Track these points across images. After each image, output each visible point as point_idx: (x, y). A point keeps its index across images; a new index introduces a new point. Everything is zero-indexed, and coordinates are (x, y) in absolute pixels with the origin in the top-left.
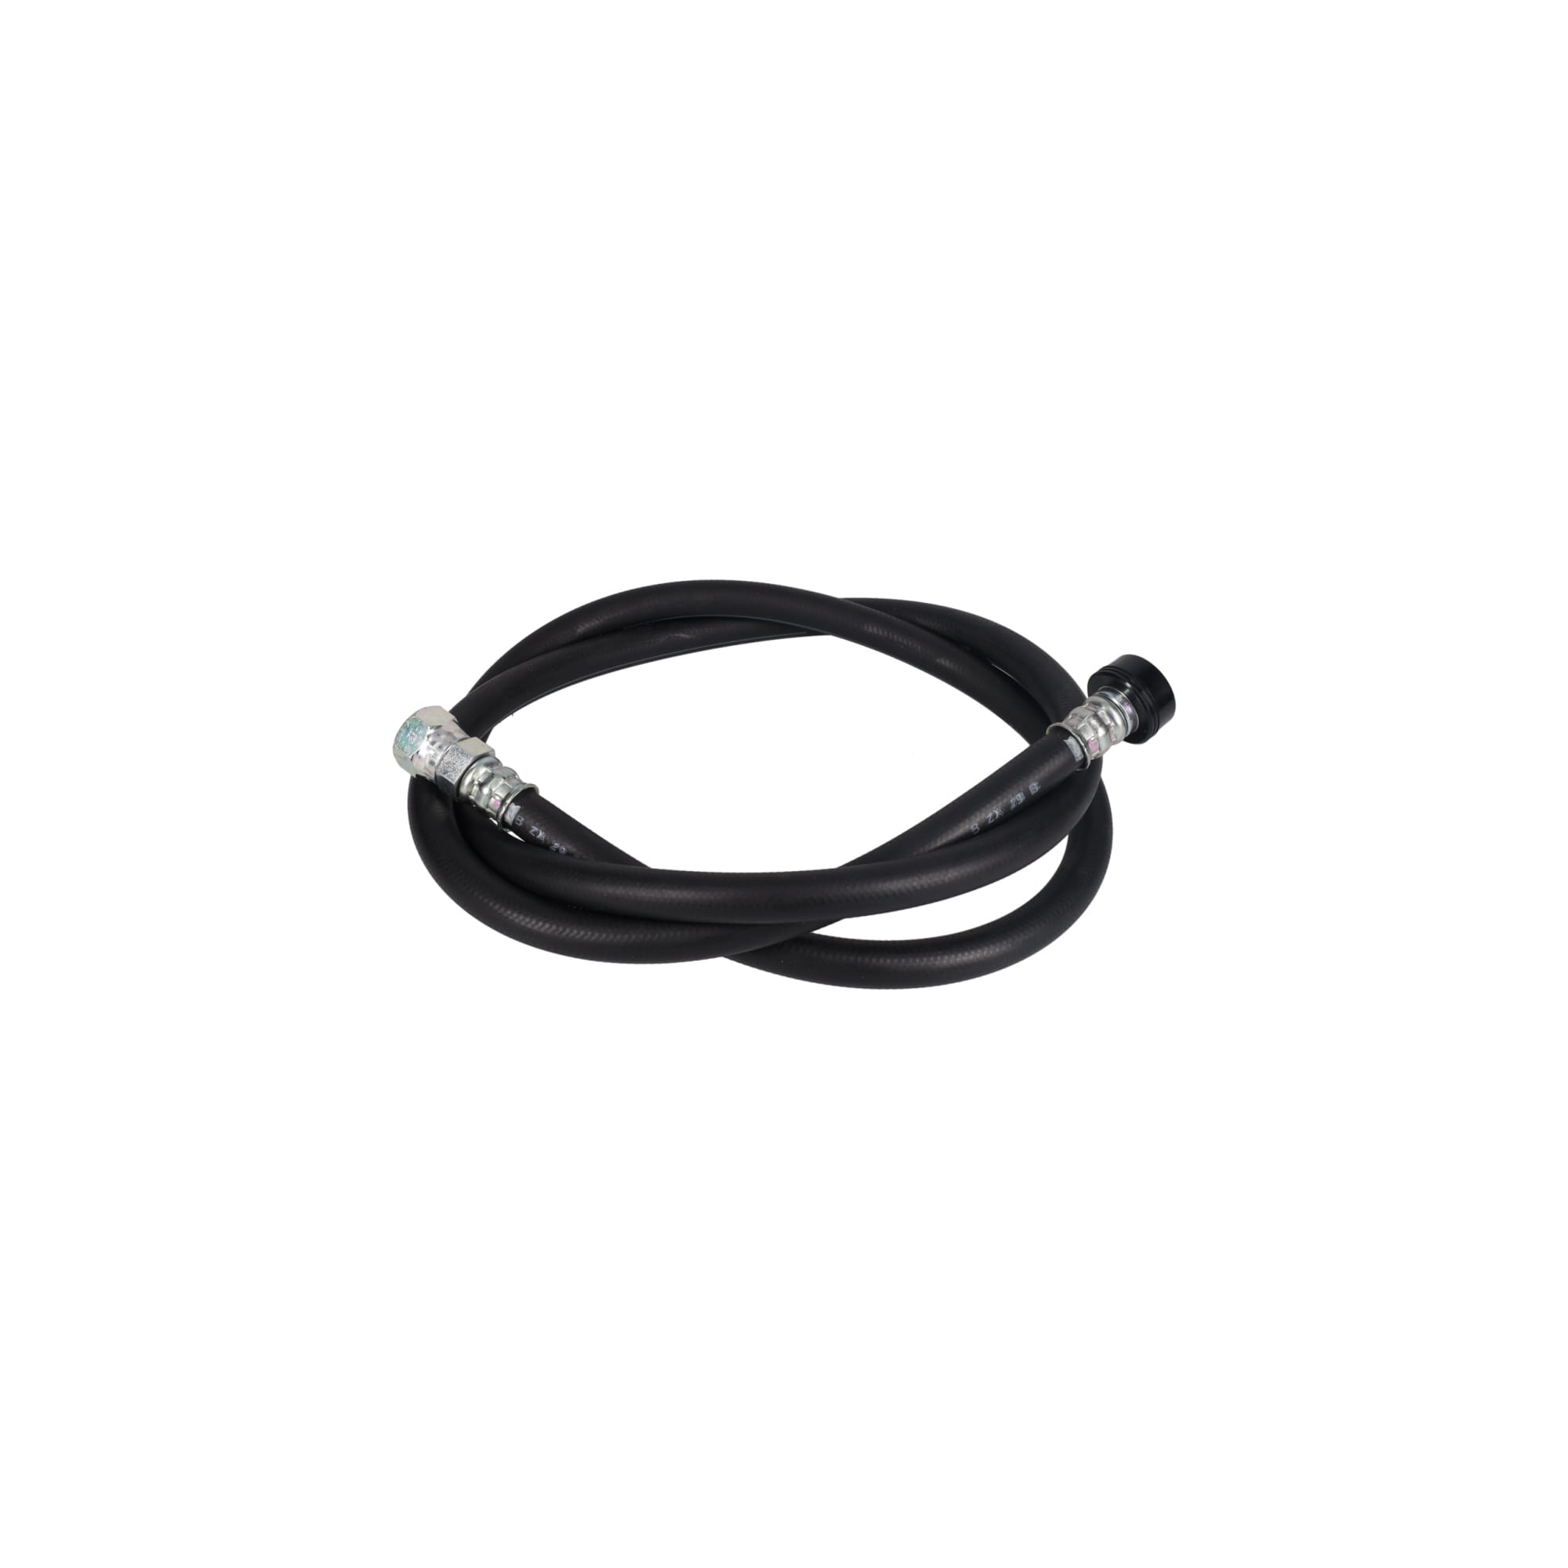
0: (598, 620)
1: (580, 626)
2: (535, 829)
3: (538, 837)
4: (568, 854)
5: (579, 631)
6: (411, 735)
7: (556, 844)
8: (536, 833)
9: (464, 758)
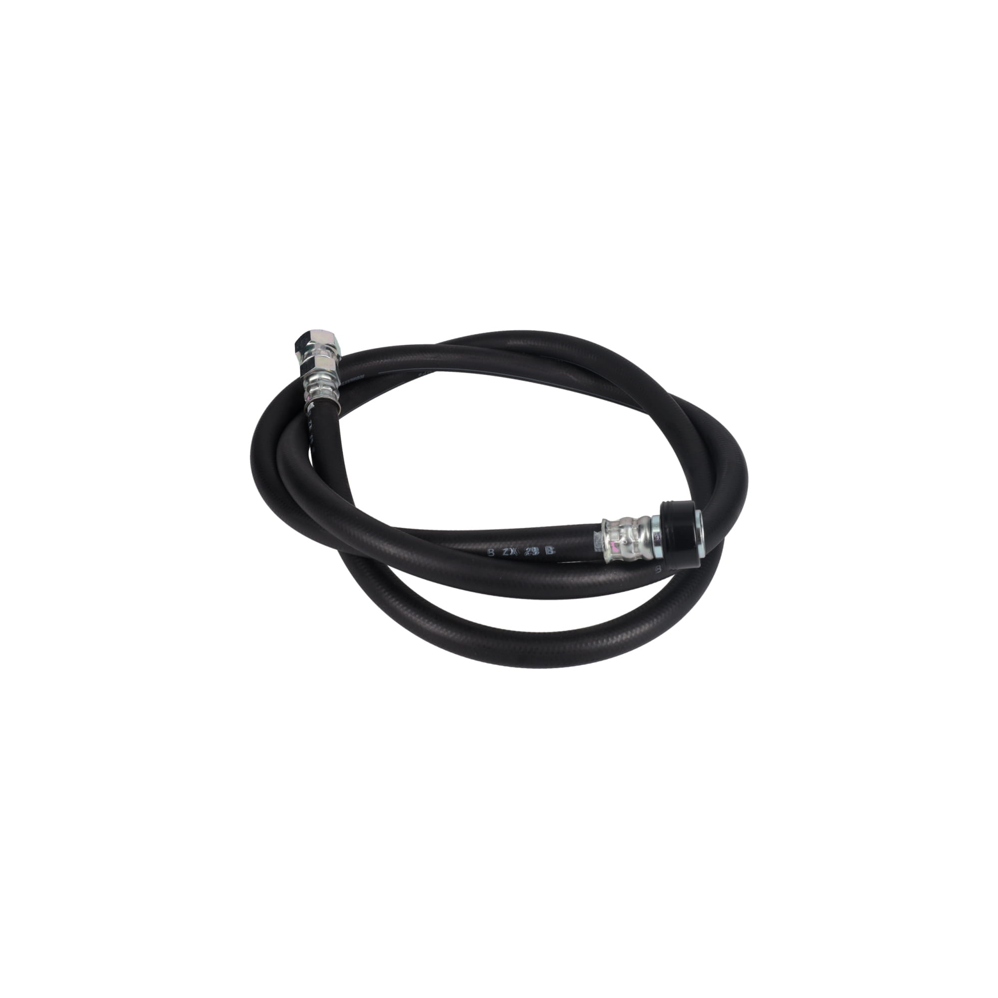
0: (523, 342)
1: (511, 341)
5: (509, 343)
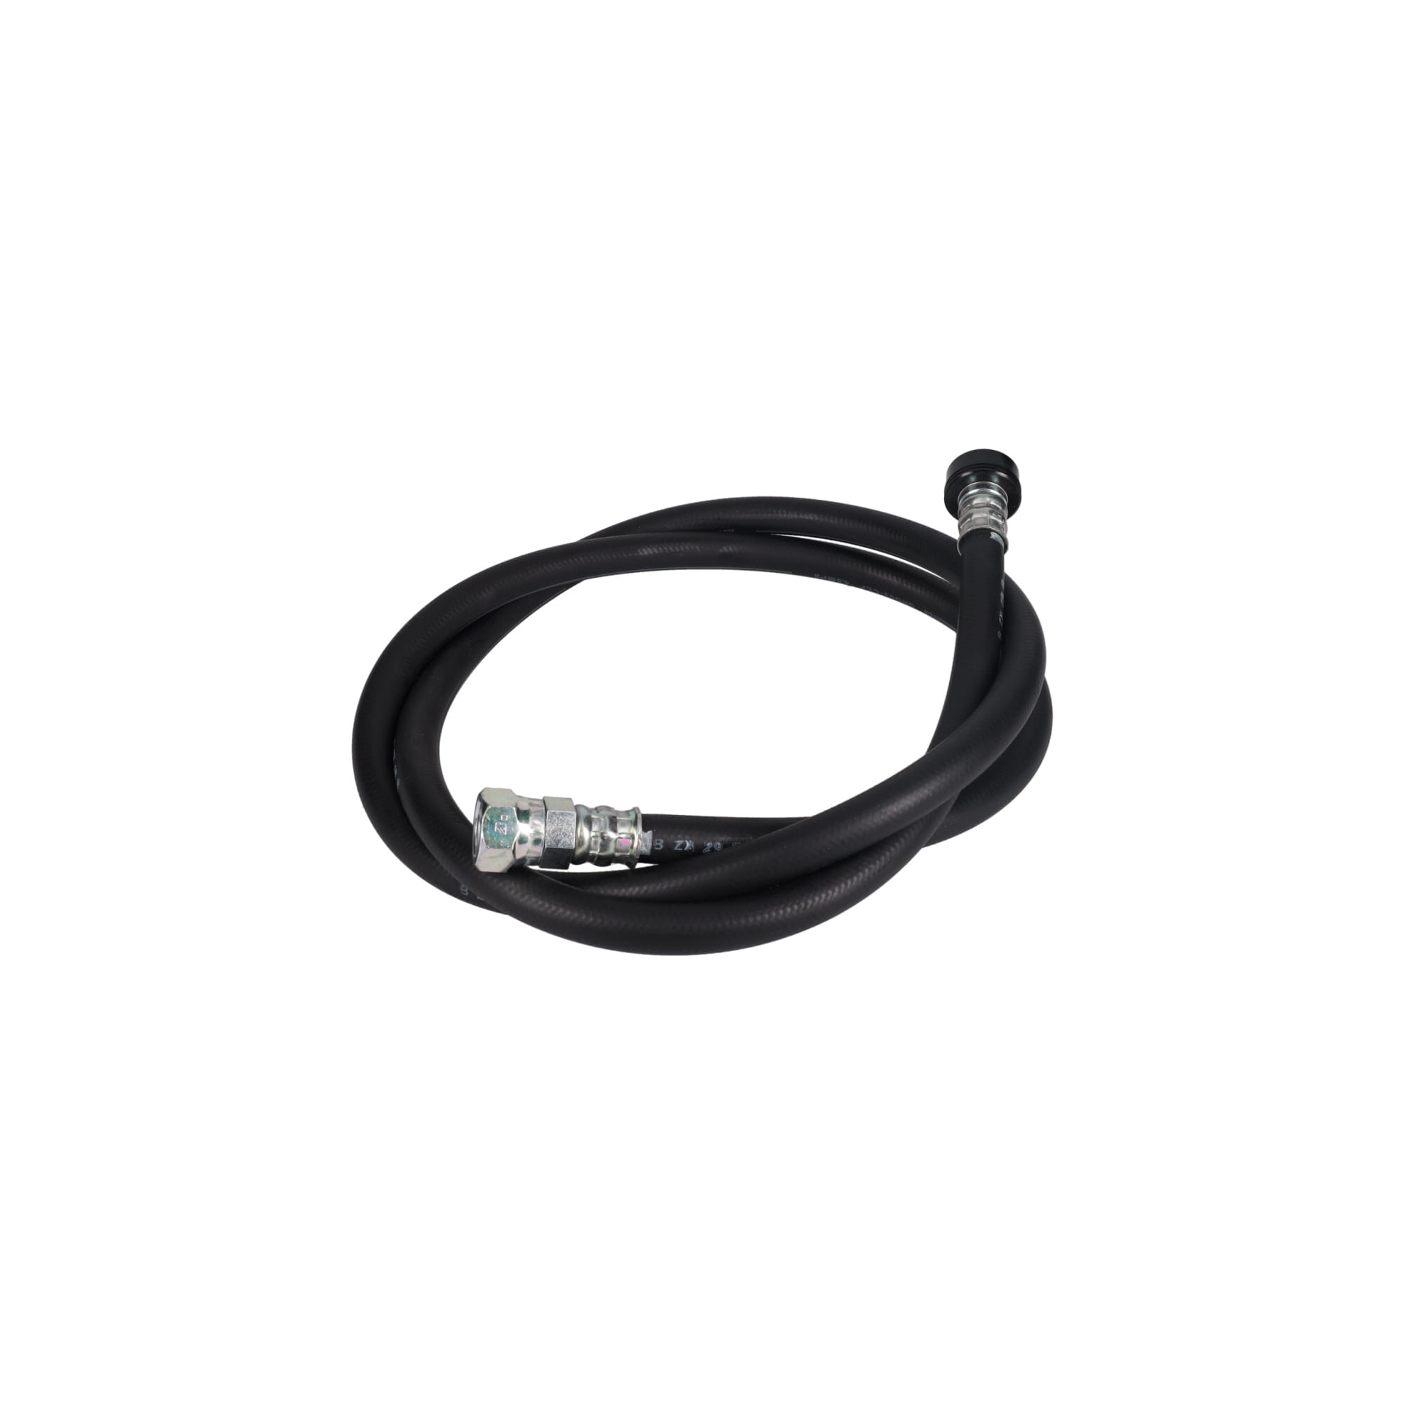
2: (679, 842)
3: (686, 848)
4: (726, 846)
6: (499, 826)
7: (708, 844)
8: (683, 846)
9: (568, 818)
